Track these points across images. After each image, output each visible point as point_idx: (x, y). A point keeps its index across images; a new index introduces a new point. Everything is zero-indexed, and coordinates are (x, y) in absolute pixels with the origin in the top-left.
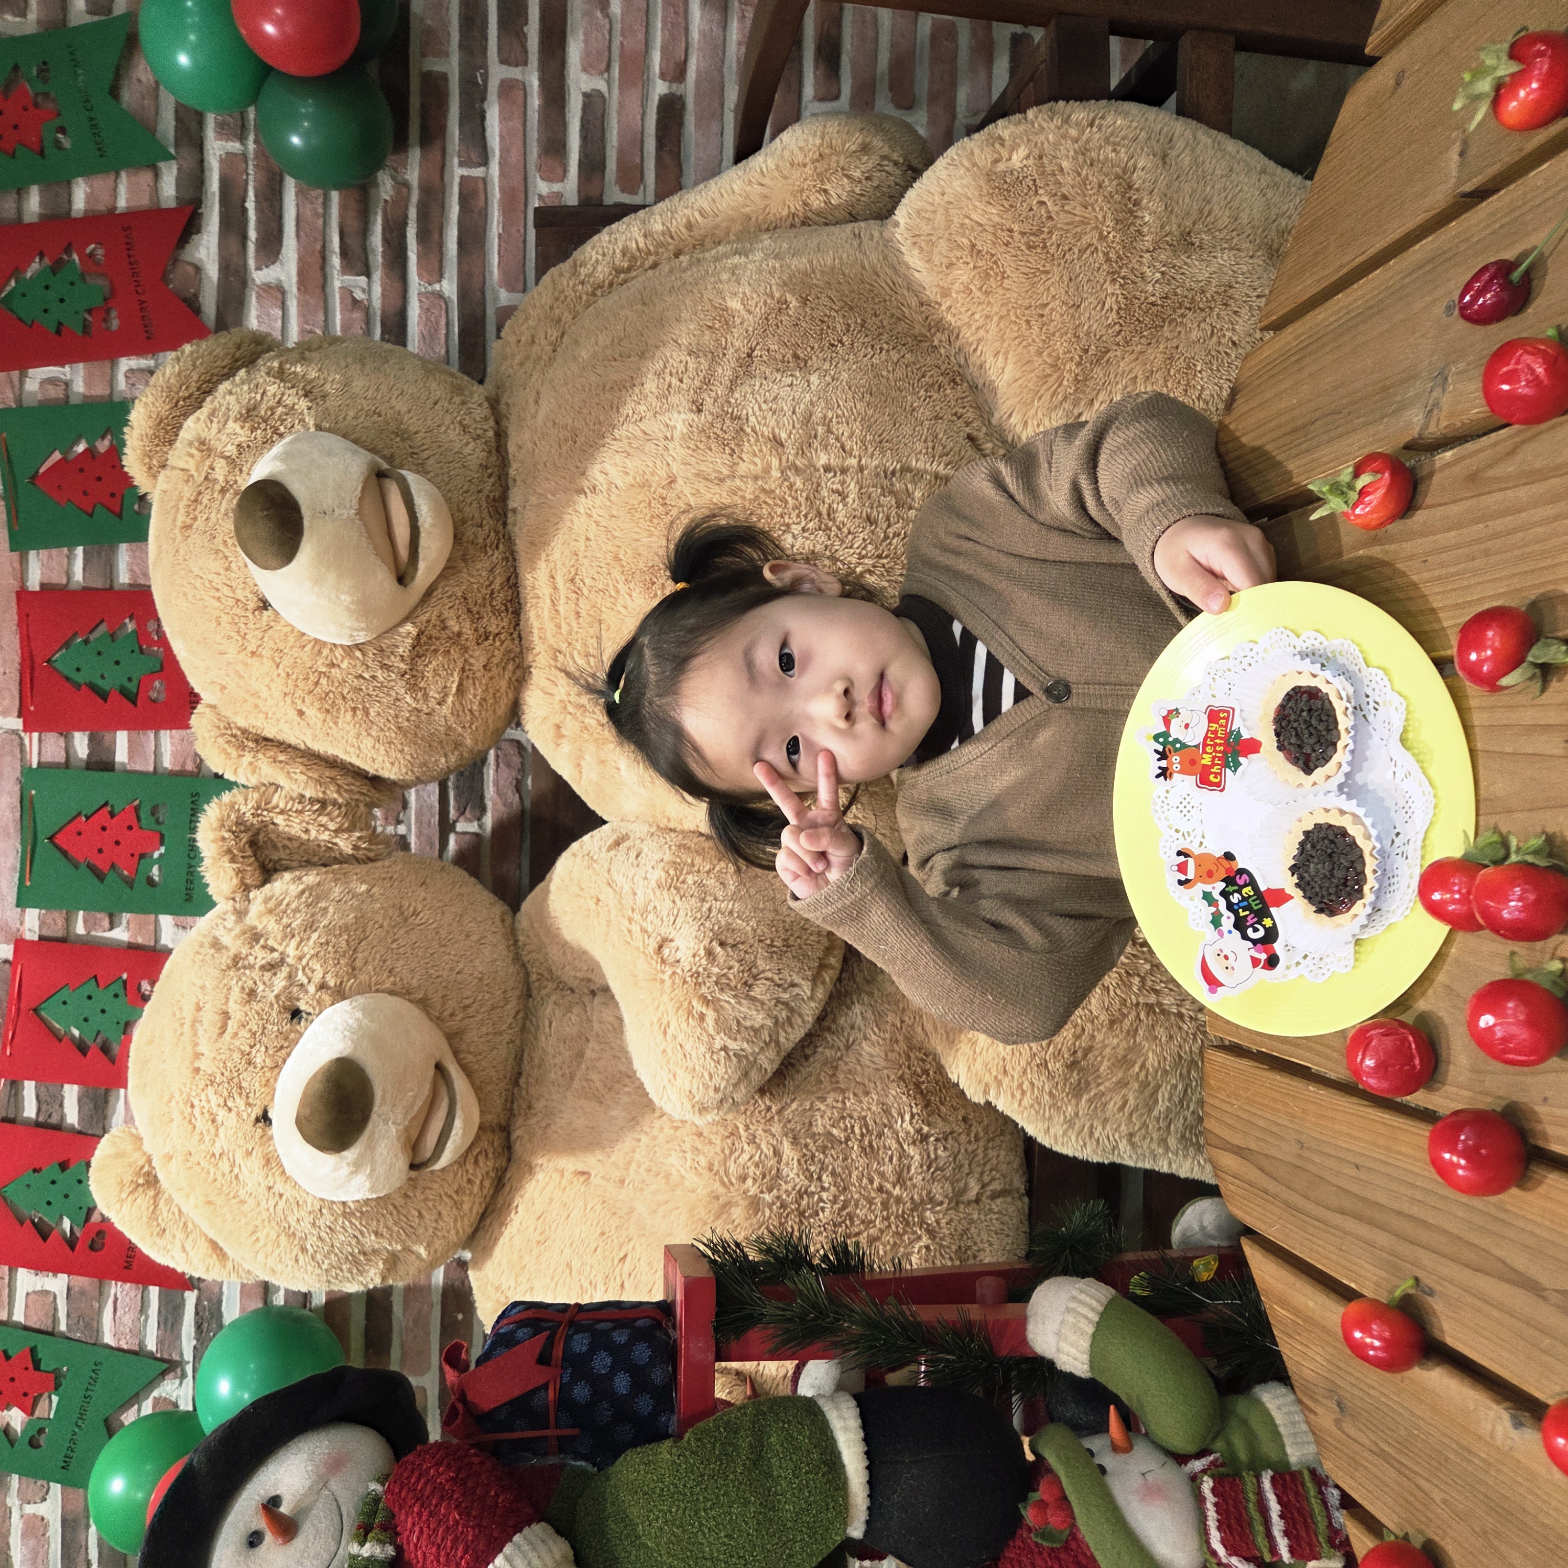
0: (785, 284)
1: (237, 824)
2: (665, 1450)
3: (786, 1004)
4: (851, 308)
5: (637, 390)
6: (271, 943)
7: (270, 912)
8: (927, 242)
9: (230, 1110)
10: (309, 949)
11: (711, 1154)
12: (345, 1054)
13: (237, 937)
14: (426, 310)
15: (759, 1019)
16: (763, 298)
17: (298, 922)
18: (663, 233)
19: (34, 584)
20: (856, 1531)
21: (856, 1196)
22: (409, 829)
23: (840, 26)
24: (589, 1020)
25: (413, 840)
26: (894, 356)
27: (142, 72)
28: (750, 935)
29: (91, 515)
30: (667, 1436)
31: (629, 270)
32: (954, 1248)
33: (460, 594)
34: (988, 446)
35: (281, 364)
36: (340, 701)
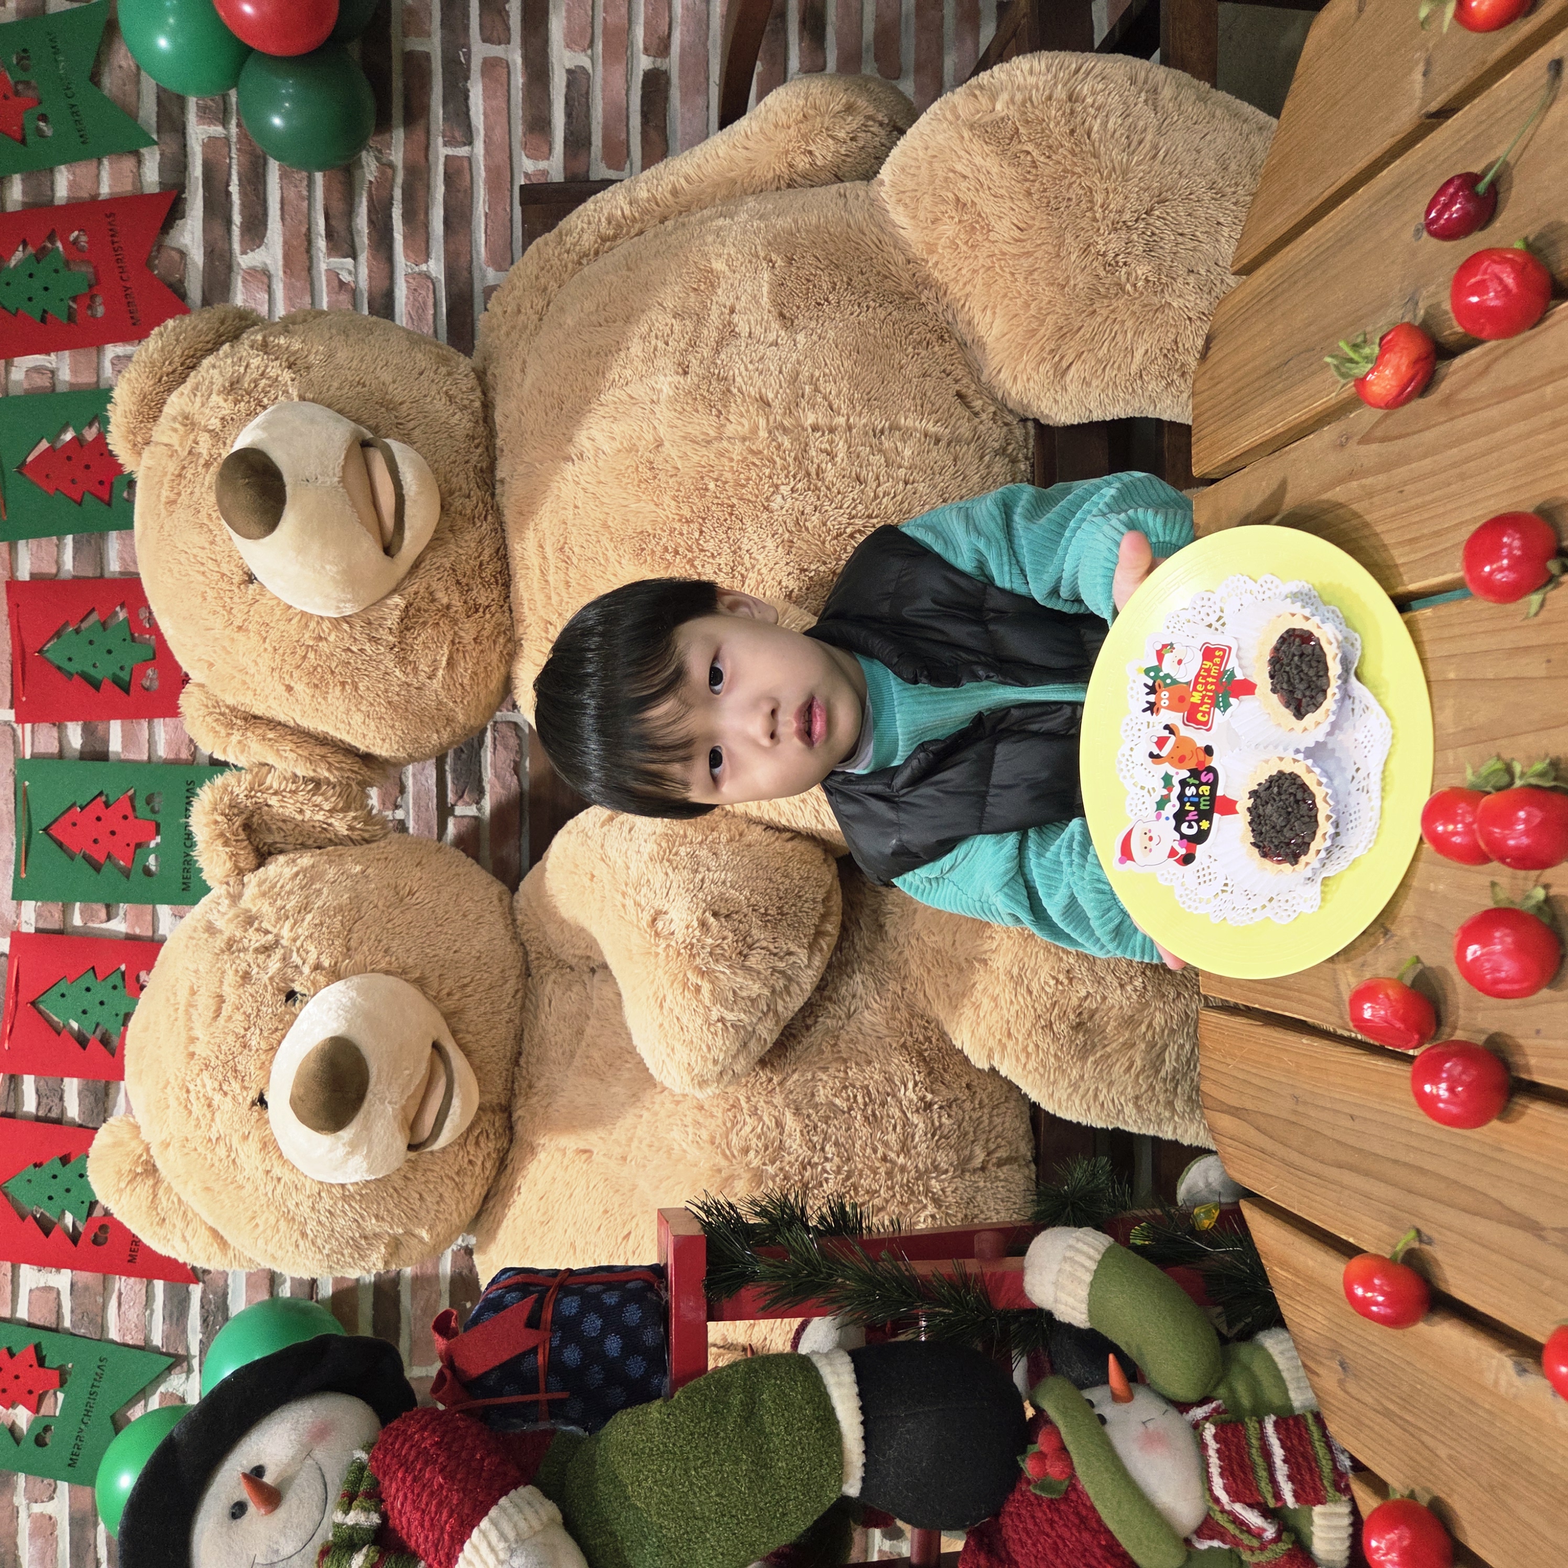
0: (769, 243)
1: (231, 807)
2: (655, 1410)
3: (782, 973)
4: (837, 267)
5: (622, 354)
6: (265, 925)
7: (264, 895)
8: (912, 198)
9: (226, 1094)
10: (303, 930)
11: (713, 1127)
12: (338, 1033)
13: (231, 921)
14: (413, 291)
15: (755, 988)
16: (748, 257)
17: (293, 903)
18: (648, 200)
19: (24, 574)
20: (853, 1488)
21: (860, 1166)
22: (407, 813)
24: (589, 998)
25: (411, 825)
26: (881, 313)
27: (122, 58)
28: (744, 902)
29: (80, 504)
30: (659, 1396)
31: (614, 237)
32: (960, 1216)
33: (448, 565)
34: (978, 404)
35: (264, 338)
36: (328, 676)
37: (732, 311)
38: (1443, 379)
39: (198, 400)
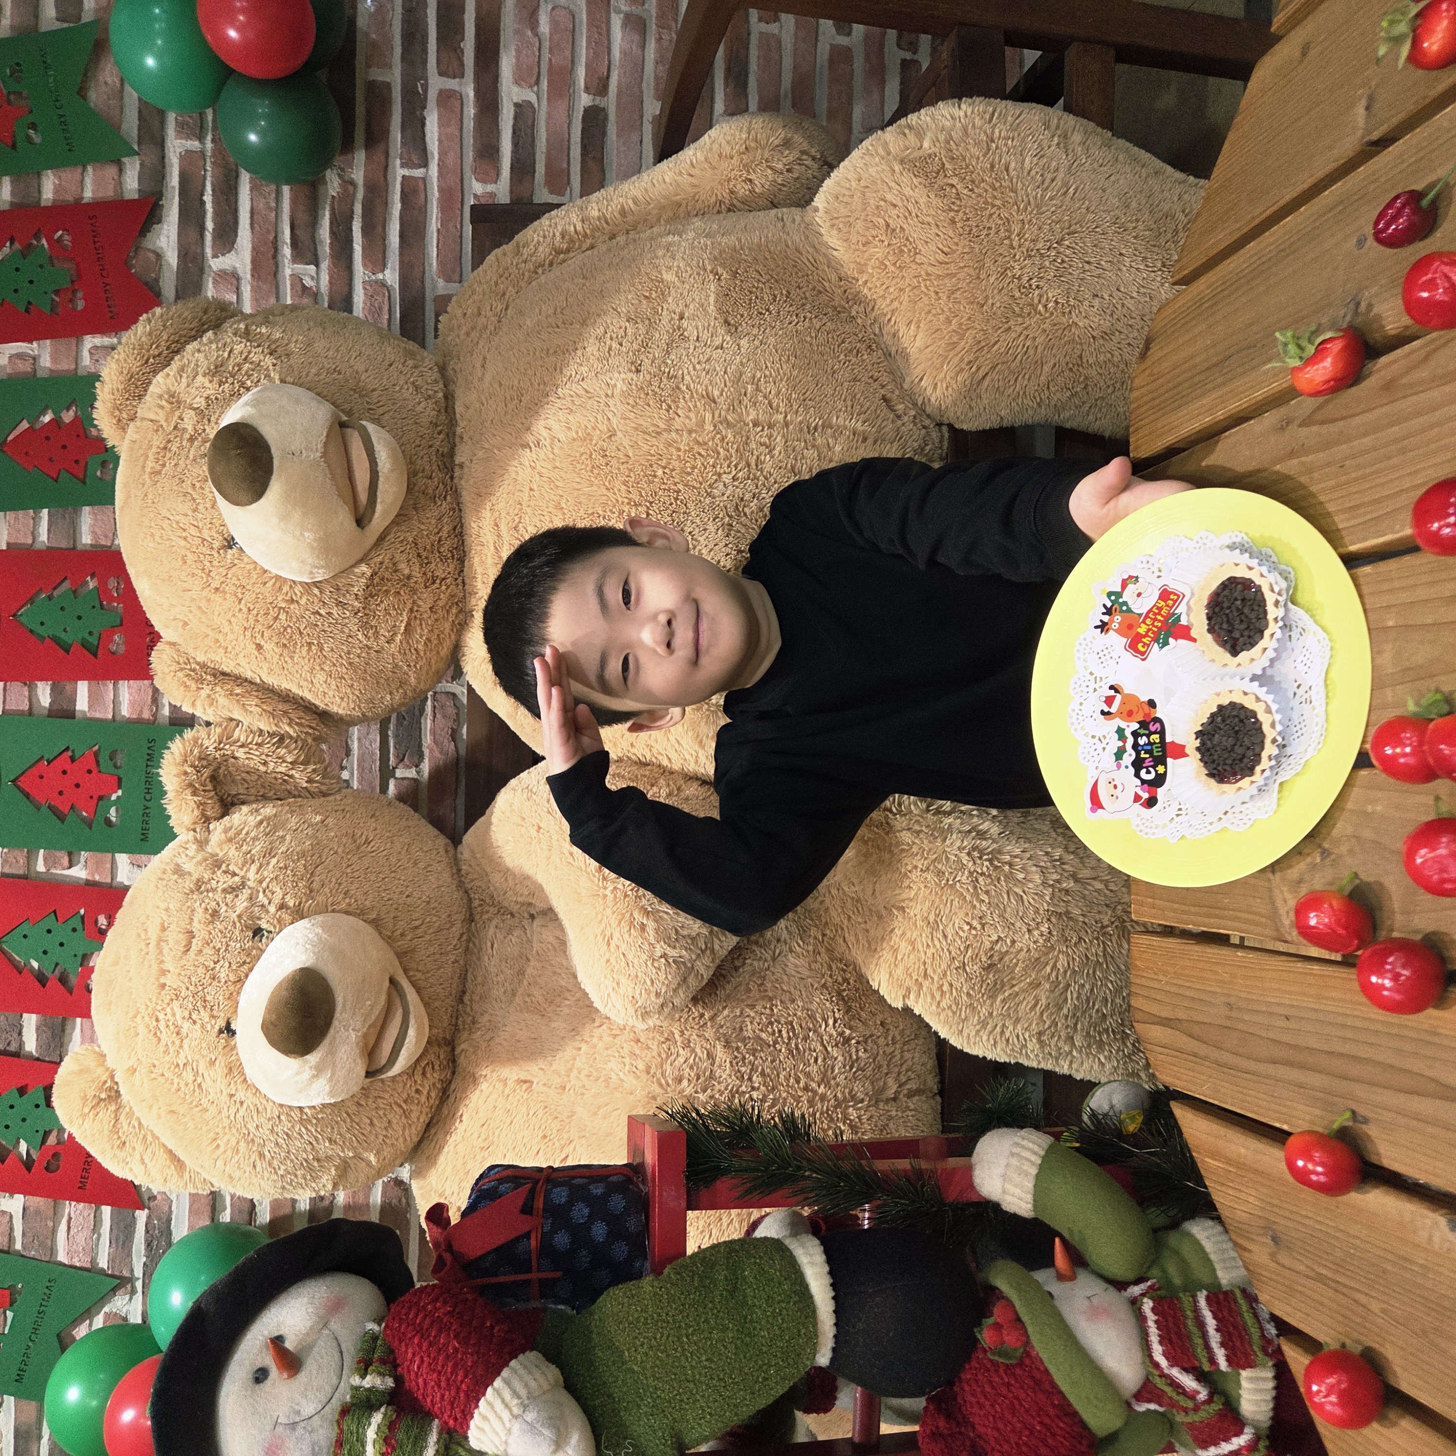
0: (716, 258)
1: (200, 759)
4: (777, 281)
5: (579, 353)
6: (232, 868)
7: (230, 840)
8: (845, 223)
9: (195, 1022)
10: (268, 873)
11: (648, 1059)
12: (306, 965)
13: (199, 864)
14: (370, 295)
16: (696, 270)
17: (258, 848)
18: (599, 219)
19: (1, 543)
20: (823, 1359)
22: (352, 774)
23: (748, 49)
24: (529, 941)
25: (355, 785)
26: (817, 323)
27: (108, 75)
29: (56, 481)
31: (568, 250)
33: (411, 539)
34: (900, 407)
35: (246, 328)
36: (297, 636)
37: (681, 318)
38: (1370, 375)
39: (184, 380)
